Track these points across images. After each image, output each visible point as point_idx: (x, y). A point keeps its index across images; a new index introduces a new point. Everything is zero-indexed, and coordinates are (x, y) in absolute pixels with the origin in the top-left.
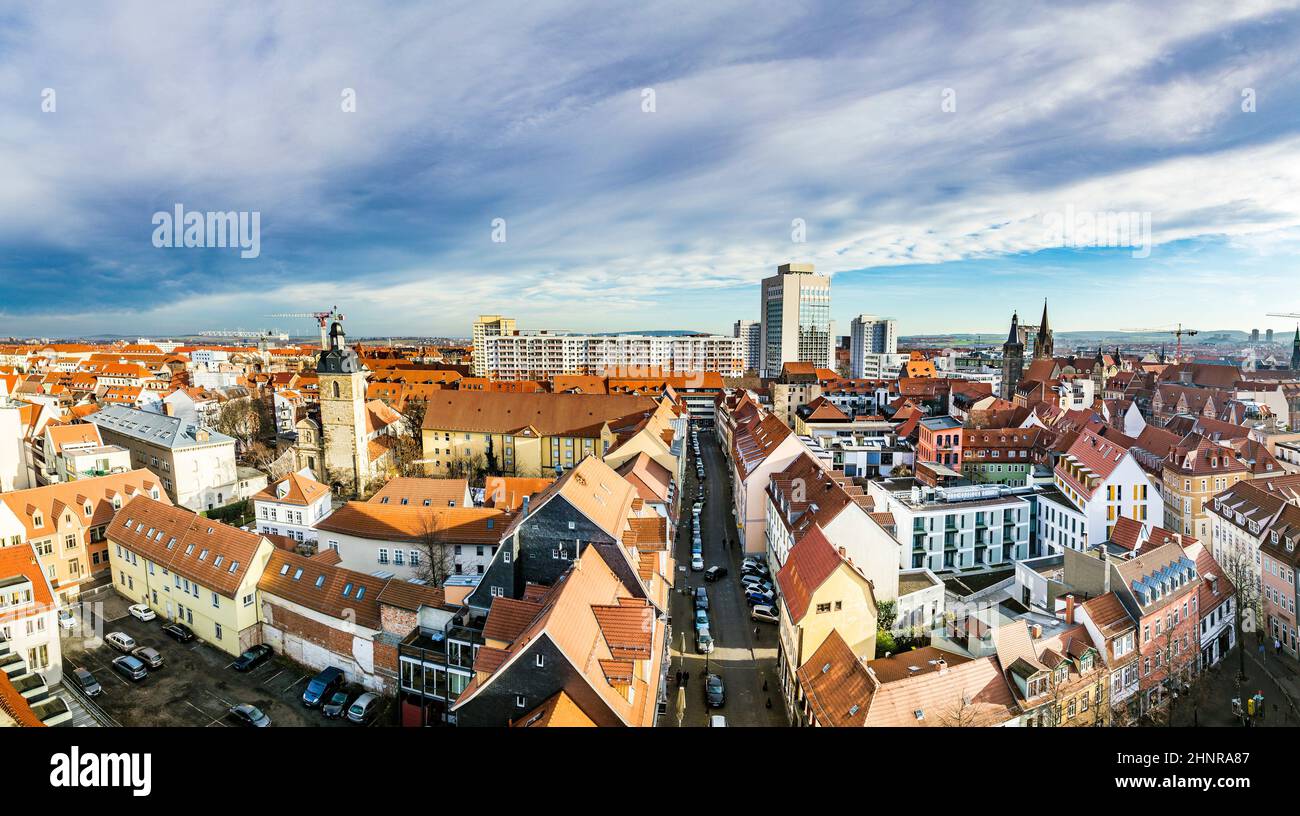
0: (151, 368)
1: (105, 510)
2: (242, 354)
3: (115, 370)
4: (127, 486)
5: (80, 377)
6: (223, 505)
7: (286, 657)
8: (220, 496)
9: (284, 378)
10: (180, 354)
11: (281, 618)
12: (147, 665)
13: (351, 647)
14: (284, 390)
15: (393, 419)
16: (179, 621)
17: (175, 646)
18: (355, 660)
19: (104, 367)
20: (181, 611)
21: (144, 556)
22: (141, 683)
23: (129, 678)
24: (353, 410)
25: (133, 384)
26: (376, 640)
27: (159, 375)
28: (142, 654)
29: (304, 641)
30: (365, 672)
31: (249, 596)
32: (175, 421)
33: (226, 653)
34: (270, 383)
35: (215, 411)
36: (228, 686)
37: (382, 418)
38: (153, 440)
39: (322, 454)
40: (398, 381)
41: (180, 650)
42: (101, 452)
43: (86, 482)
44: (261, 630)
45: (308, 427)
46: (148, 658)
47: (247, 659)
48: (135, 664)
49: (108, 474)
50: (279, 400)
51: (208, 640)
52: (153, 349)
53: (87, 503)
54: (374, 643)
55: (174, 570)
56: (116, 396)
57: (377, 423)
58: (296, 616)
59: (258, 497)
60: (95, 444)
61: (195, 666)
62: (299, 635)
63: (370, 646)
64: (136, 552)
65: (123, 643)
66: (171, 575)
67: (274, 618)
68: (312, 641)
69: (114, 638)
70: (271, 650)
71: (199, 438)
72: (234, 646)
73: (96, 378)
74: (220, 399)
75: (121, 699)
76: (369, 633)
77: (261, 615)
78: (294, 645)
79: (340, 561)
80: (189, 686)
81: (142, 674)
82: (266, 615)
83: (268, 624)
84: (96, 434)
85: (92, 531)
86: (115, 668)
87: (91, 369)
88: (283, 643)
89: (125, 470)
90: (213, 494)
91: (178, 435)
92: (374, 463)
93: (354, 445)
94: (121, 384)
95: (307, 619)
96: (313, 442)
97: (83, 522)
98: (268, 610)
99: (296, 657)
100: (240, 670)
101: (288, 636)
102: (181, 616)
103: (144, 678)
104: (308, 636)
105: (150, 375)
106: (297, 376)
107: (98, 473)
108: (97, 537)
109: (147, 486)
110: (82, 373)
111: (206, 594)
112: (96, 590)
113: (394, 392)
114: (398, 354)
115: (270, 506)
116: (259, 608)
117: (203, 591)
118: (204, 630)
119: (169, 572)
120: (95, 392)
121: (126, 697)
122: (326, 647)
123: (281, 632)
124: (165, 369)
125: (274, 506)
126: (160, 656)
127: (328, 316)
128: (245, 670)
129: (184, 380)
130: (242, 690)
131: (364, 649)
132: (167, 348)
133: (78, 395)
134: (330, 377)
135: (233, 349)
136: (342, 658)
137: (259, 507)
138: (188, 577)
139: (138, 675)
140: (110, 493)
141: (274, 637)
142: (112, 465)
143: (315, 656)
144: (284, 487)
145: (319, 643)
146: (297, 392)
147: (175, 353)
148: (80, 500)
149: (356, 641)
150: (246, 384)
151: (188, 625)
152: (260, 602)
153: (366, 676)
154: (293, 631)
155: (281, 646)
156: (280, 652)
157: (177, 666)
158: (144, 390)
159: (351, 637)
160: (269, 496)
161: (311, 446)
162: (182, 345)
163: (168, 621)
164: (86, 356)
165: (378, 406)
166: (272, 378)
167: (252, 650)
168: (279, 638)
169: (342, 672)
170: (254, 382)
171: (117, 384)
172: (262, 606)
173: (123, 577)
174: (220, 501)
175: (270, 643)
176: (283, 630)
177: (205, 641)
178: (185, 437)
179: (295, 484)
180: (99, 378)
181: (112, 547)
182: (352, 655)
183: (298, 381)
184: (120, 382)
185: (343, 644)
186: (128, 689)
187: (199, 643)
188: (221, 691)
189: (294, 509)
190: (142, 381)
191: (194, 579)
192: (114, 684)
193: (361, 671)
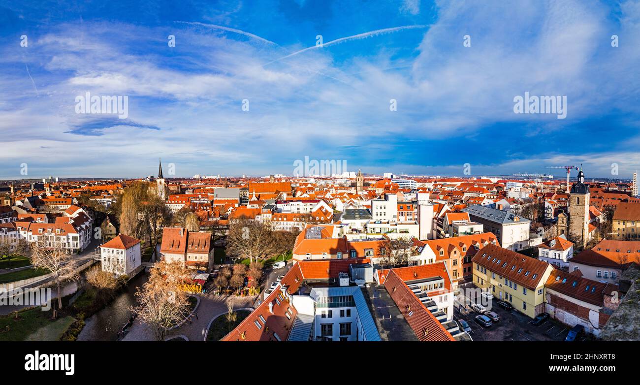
0: (488, 189)
1: (472, 250)
2: (528, 184)
3: (472, 190)
4: (482, 240)
5: (456, 193)
6: (522, 249)
7: (556, 319)
8: (521, 245)
9: (550, 195)
10: (500, 183)
11: (555, 301)
12: (492, 320)
13: (588, 315)
14: (549, 200)
15: (599, 215)
16: (505, 300)
17: (503, 312)
18: (590, 321)
19: (468, 189)
20: (507, 296)
21: (491, 270)
22: (489, 328)
23: (484, 325)
24: (584, 210)
25: (480, 196)
26: (601, 312)
27: (492, 192)
28: (490, 315)
29: (565, 312)
30: (594, 327)
31: (541, 290)
32: (504, 212)
33: (527, 316)
34: (543, 197)
35: (519, 208)
36: (530, 332)
37: (594, 214)
38: (493, 220)
39: (568, 229)
40: (600, 198)
41: (506, 313)
42: (470, 224)
43: (464, 237)
44: (544, 306)
45: (564, 216)
46: (493, 317)
47: (538, 320)
48: (487, 319)
49: (473, 234)
50: (547, 205)
51: (519, 310)
52: (489, 181)
53: (464, 246)
54: (599, 313)
55: (505, 277)
56: (472, 201)
57: (592, 216)
58: (563, 300)
59: (541, 246)
60: (467, 221)
61: (514, 322)
62: (563, 309)
63: (597, 315)
64: (487, 268)
65: (480, 309)
66: (504, 279)
67: (551, 300)
68: (570, 312)
69: (476, 306)
70: (549, 315)
71: (515, 220)
72: (531, 313)
73: (464, 193)
74: (521, 203)
75: (481, 335)
76: (597, 308)
77: (545, 299)
78: (560, 313)
79: (583, 275)
80: (512, 331)
81: (490, 324)
82: (548, 300)
83: (548, 303)
84: (468, 217)
85: (465, 258)
86: (477, 320)
87: (461, 189)
88: (555, 312)
89: (480, 233)
90: (518, 244)
91: (506, 218)
92: (590, 233)
93: (584, 225)
94: (475, 196)
95: (568, 301)
96: (565, 223)
97: (462, 254)
98: (549, 296)
99: (560, 320)
100: (535, 325)
101: (558, 309)
102: (506, 298)
103: (491, 326)
104: (567, 310)
105: (488, 193)
106: (556, 194)
107: (468, 234)
108: (467, 261)
109: (491, 240)
110: (457, 191)
111: (520, 288)
112: (466, 284)
113: (599, 202)
114: (599, 186)
115: (546, 250)
116: (545, 296)
117: (518, 287)
118: (518, 305)
119: (503, 278)
120: (463, 199)
121: (483, 335)
122: (576, 315)
123: (554, 308)
124: (495, 190)
125: (548, 250)
126: (498, 316)
127: (571, 168)
128: (537, 325)
129: (504, 195)
130: (537, 335)
131: (594, 316)
132: (494, 180)
133: (456, 200)
134: (576, 195)
135: (524, 182)
136: (582, 320)
137: (541, 250)
138: (512, 280)
139: (488, 325)
140: (475, 242)
141: (551, 309)
142: (474, 230)
143: (571, 319)
144: (553, 242)
145: (572, 313)
146: (555, 201)
147: (497, 183)
148: (461, 245)
149: (591, 312)
150: (532, 197)
151: (510, 302)
152: (545, 293)
153: (595, 330)
154: (560, 307)
155: (554, 314)
156: (553, 317)
157: (505, 321)
158: (485, 199)
159: (588, 310)
160: (546, 246)
161: (563, 225)
162: (501, 179)
163: (499, 300)
164: (459, 184)
165: (593, 208)
166: (545, 195)
167: (540, 315)
168: (553, 310)
169: (584, 327)
170: (536, 196)
171: (473, 196)
172: (546, 295)
173: (478, 279)
174: (521, 248)
175: (548, 312)
176: (555, 306)
177: (518, 310)
178: (509, 219)
179: (558, 241)
180: (465, 193)
181: (475, 265)
182: (588, 319)
183: (556, 196)
184: (475, 195)
185: (584, 313)
186: (484, 331)
187: (514, 311)
188: (527, 334)
189: (557, 252)
190: (485, 195)
191: (515, 281)
192: (477, 328)
193: (592, 327)
